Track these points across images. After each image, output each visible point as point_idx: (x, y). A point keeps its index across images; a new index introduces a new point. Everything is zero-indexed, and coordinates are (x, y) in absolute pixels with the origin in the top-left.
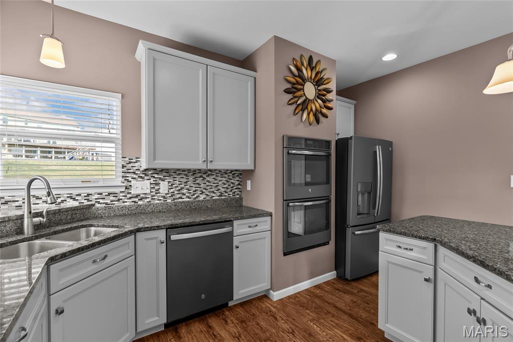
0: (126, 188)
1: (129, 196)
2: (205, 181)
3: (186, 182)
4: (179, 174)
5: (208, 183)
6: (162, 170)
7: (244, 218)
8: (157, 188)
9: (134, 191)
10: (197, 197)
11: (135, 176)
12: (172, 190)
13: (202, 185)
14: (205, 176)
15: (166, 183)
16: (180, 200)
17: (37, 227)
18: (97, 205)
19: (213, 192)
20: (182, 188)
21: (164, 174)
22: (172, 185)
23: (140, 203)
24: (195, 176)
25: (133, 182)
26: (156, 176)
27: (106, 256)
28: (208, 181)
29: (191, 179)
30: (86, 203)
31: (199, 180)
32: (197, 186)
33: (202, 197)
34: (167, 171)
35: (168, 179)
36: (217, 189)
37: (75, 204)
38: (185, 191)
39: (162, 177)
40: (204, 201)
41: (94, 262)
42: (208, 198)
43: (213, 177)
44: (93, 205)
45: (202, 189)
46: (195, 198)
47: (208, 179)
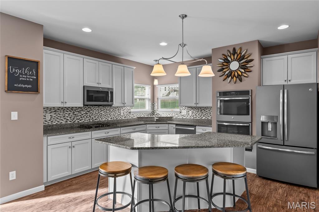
0: (180, 113)
1: (181, 115)
2: (205, 112)
3: (198, 112)
4: (195, 108)
5: (206, 112)
6: (190, 107)
7: (199, 126)
8: (188, 113)
9: (182, 114)
10: (202, 117)
11: (183, 109)
12: (193, 114)
13: (204, 113)
14: (205, 109)
15: (191, 111)
16: (196, 118)
17: (157, 120)
18: (174, 117)
19: (209, 116)
20: (196, 114)
21: (191, 108)
22: (193, 112)
23: (184, 118)
24: (201, 109)
25: (182, 111)
26: (188, 109)
27: (159, 127)
28: (206, 111)
29: (200, 110)
30: (172, 116)
31: (203, 111)
32: (202, 113)
33: (204, 118)
34: (192, 107)
35: (192, 110)
36: (210, 115)
37: (170, 116)
38: (197, 115)
39: (190, 109)
40: (205, 119)
41: (156, 127)
42: (206, 119)
43: (209, 110)
44: (173, 117)
45: (204, 115)
46: (201, 118)
47: (206, 110)
